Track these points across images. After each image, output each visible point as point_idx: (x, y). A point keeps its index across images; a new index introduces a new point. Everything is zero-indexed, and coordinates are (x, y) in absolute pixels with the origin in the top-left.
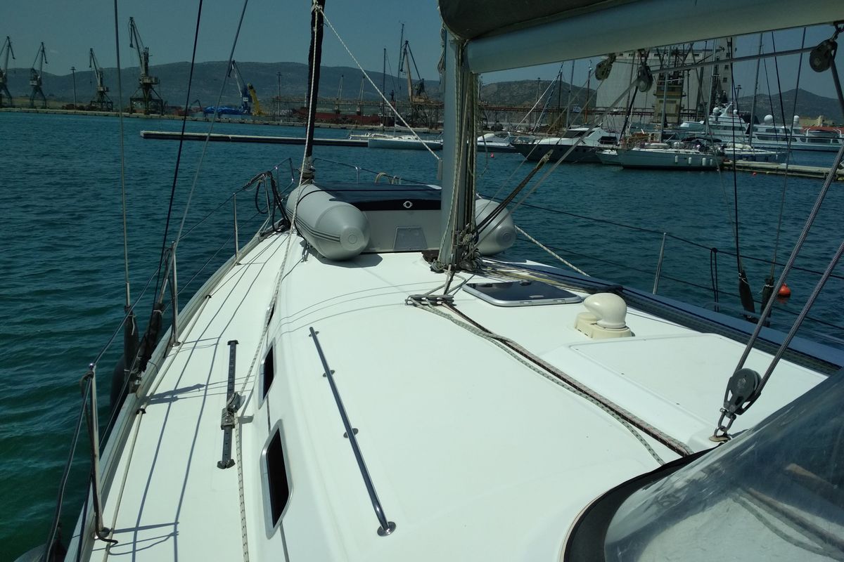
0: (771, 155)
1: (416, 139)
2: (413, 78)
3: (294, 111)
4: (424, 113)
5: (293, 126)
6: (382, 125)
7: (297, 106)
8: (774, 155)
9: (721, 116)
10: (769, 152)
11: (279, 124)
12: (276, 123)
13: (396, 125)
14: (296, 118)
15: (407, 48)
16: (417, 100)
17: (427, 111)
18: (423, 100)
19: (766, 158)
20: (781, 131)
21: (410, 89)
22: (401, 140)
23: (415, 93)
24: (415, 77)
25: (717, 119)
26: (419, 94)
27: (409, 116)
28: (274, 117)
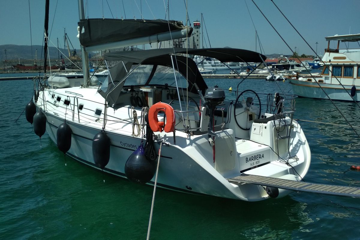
0: (211, 72)
1: (76, 74)
2: (70, 49)
3: (14, 66)
4: (77, 63)
5: (15, 73)
6: (59, 69)
7: (15, 64)
8: (212, 71)
9: (198, 59)
10: (210, 71)
11: (7, 73)
12: (6, 72)
13: (66, 69)
14: (15, 70)
15: (67, 36)
16: (73, 58)
17: (78, 63)
18: (76, 58)
19: (209, 73)
20: (219, 63)
21: (69, 53)
22: (69, 75)
23: (72, 55)
24: (71, 48)
25: (196, 60)
26: (74, 55)
27: (70, 65)
28: (5, 70)
